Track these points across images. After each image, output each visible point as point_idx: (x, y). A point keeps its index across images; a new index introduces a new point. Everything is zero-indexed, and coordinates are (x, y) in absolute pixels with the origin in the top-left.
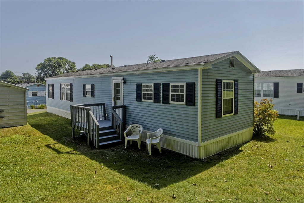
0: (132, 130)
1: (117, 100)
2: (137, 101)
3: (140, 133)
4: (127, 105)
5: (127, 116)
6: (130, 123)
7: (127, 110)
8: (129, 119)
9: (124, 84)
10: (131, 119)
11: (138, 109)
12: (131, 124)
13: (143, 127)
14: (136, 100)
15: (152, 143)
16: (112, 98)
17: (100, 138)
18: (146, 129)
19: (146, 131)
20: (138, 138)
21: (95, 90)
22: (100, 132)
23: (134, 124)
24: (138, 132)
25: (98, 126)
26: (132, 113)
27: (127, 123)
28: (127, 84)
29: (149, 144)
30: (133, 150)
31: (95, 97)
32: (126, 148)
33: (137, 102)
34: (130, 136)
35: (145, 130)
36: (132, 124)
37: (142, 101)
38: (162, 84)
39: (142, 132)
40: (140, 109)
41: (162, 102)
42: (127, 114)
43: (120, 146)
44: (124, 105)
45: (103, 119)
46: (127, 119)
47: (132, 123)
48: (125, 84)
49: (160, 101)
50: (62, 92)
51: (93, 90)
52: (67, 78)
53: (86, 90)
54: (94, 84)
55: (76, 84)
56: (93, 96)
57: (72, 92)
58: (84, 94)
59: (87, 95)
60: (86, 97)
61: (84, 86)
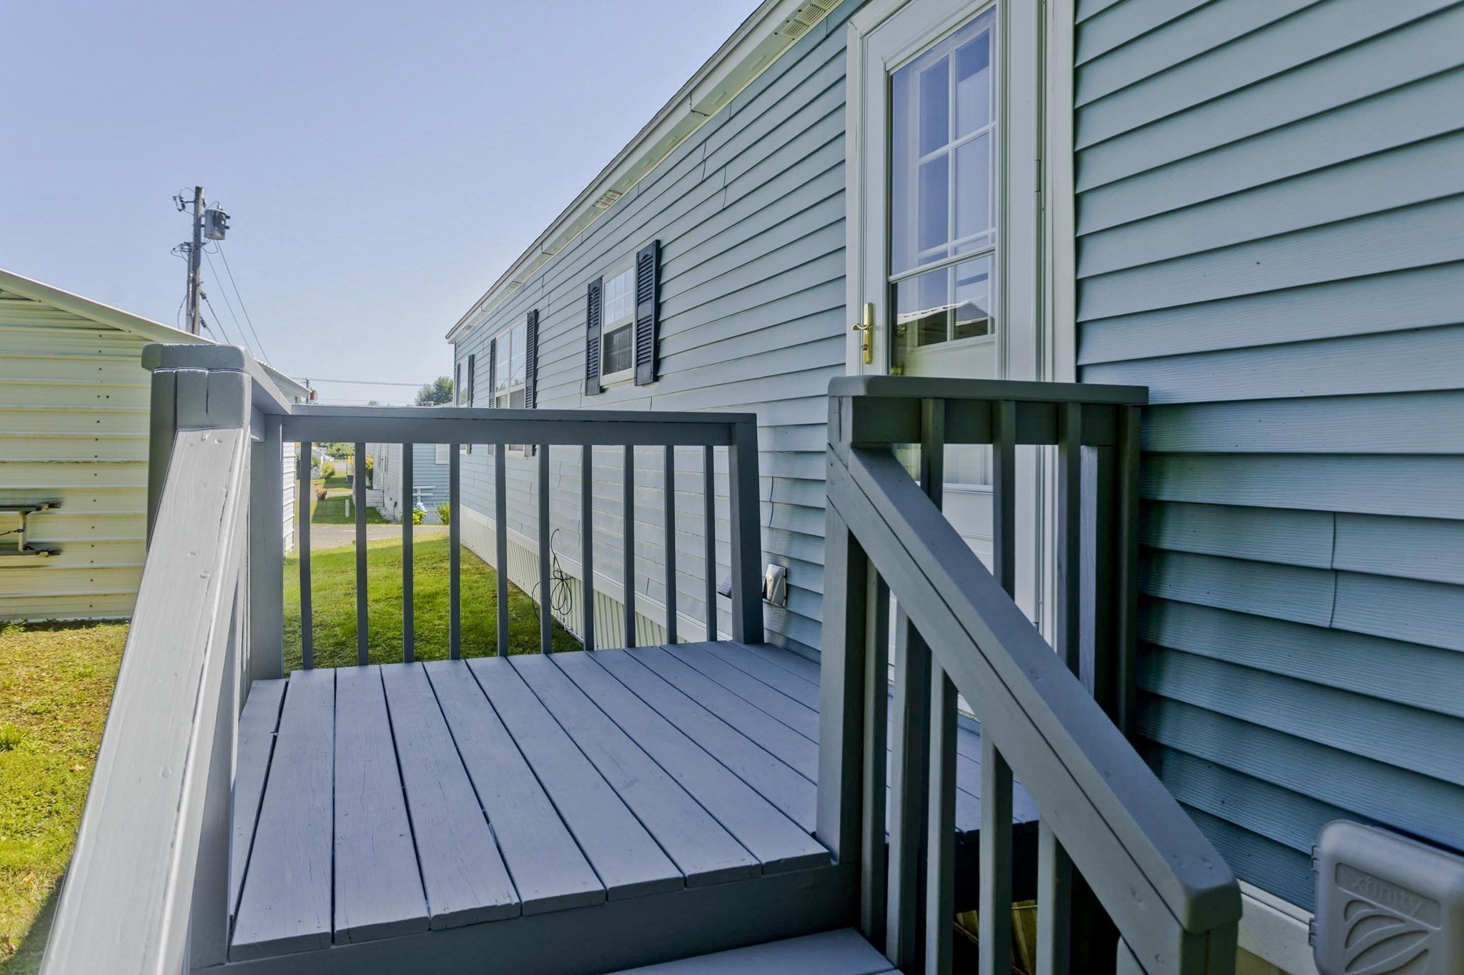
16: (855, 318)
50: (497, 395)
51: (648, 309)
52: (516, 282)
53: (605, 331)
54: (658, 242)
55: (554, 308)
56: (647, 369)
57: (535, 382)
58: (591, 375)
59: (608, 369)
60: (602, 390)
61: (595, 294)
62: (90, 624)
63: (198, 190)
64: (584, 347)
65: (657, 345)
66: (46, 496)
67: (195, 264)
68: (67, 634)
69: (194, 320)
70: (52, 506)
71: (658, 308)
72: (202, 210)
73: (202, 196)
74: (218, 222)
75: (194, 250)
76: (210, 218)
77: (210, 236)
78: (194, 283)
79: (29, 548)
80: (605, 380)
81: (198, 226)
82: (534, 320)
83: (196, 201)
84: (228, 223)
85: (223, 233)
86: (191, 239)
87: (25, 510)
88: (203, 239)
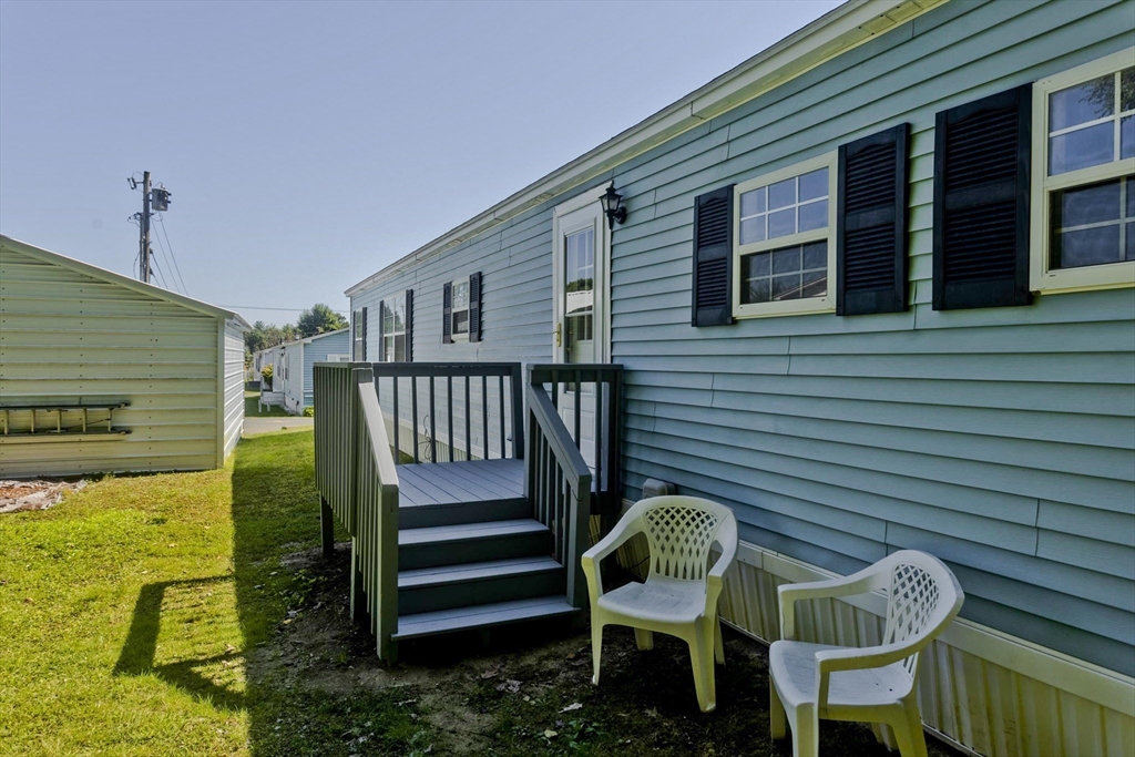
0: (651, 538)
1: (581, 338)
2: (696, 322)
3: (718, 570)
4: (631, 365)
5: (633, 438)
6: (649, 483)
7: (634, 395)
8: (645, 456)
9: (617, 226)
10: (656, 459)
11: (705, 383)
12: (652, 493)
13: (740, 523)
14: (687, 316)
15: (831, 701)
16: (555, 328)
17: (405, 581)
18: (769, 539)
19: (770, 554)
20: (690, 617)
21: (485, 300)
22: (407, 538)
23: (675, 490)
24: (703, 559)
25: (392, 493)
26: (661, 412)
27: (632, 482)
28: (633, 220)
29: (804, 709)
30: (652, 713)
31: (484, 337)
32: (595, 680)
33: (694, 332)
34: (633, 585)
35: (758, 549)
36: (662, 493)
37: (735, 322)
38: (925, 122)
39: (737, 564)
40: (720, 384)
41: (924, 293)
42: (633, 424)
43: (556, 657)
44: (616, 362)
45: (509, 455)
46: (633, 453)
47: (657, 485)
48: (622, 222)
49: (907, 286)
50: (385, 335)
51: (476, 305)
52: (398, 270)
53: (454, 311)
54: (480, 273)
55: (423, 291)
56: (476, 335)
57: (412, 332)
58: (446, 333)
59: (456, 332)
60: (452, 342)
61: (448, 291)
62: (154, 474)
63: (146, 174)
64: (442, 317)
65: (481, 323)
66: (123, 399)
67: (145, 229)
68: (141, 478)
69: (146, 271)
70: (126, 405)
71: (481, 305)
72: (150, 190)
73: (150, 178)
74: (162, 198)
75: (145, 219)
76: (156, 195)
77: (158, 209)
78: (145, 244)
79: (115, 430)
80: (454, 337)
81: (146, 200)
82: (410, 295)
83: (145, 182)
84: (170, 198)
85: (166, 206)
86: (142, 211)
87: (111, 407)
88: (151, 211)
